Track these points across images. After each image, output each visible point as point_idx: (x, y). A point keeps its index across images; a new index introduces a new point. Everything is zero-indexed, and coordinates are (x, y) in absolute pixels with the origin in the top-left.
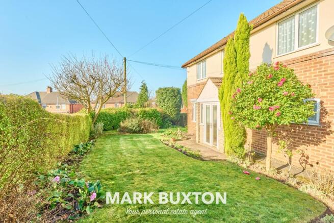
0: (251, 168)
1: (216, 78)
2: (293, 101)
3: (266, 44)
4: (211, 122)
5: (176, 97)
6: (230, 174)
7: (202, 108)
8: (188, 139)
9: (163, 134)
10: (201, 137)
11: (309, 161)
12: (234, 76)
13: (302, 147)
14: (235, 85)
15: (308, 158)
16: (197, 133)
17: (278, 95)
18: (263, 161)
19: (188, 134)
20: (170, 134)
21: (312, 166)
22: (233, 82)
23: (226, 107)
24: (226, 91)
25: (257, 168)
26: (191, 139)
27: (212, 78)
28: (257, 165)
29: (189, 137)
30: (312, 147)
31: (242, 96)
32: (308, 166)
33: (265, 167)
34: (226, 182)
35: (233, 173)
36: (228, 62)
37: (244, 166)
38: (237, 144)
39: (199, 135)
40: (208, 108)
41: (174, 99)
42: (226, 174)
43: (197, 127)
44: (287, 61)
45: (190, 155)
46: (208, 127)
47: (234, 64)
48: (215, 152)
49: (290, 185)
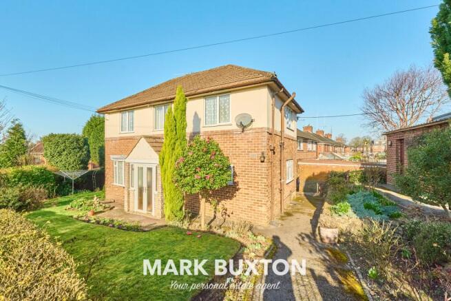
0: (190, 228)
1: (150, 137)
2: (220, 170)
3: (196, 113)
4: (145, 186)
5: (80, 148)
6: (178, 239)
7: (133, 169)
8: (112, 209)
9: (69, 206)
10: (131, 203)
11: (228, 212)
12: (175, 144)
13: (223, 202)
14: (176, 152)
15: (226, 210)
16: (126, 199)
17: (211, 166)
18: (197, 220)
19: (106, 201)
20: (81, 205)
21: (229, 216)
22: (173, 149)
23: (168, 172)
24: (167, 156)
25: (195, 226)
26: (116, 208)
27: (146, 137)
28: (194, 223)
29: (112, 205)
30: (228, 202)
31: (185, 165)
32: (227, 217)
33: (201, 224)
34: (179, 246)
35: (180, 237)
36: (169, 129)
37: (185, 227)
38: (178, 208)
39: (129, 202)
40: (141, 169)
41: (78, 152)
42: (174, 239)
43: (126, 192)
44: (212, 132)
45: (129, 229)
46: (141, 191)
47: (174, 132)
48: (151, 219)
49: (219, 235)
